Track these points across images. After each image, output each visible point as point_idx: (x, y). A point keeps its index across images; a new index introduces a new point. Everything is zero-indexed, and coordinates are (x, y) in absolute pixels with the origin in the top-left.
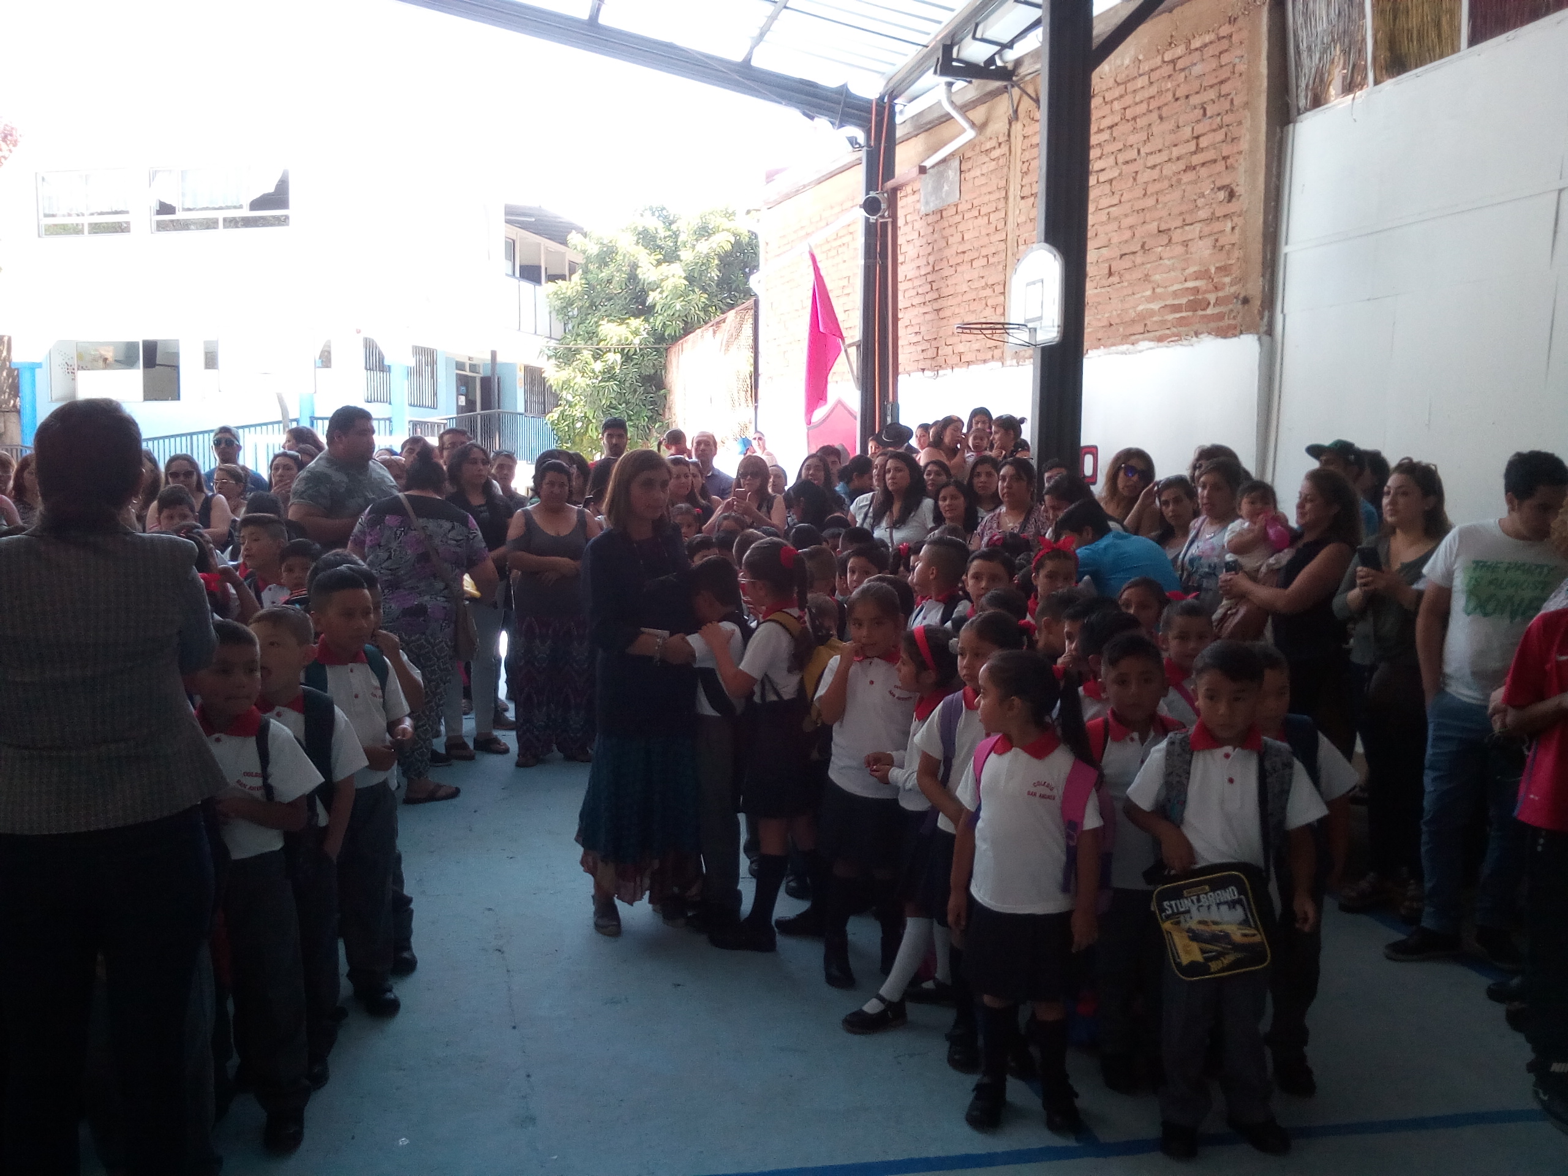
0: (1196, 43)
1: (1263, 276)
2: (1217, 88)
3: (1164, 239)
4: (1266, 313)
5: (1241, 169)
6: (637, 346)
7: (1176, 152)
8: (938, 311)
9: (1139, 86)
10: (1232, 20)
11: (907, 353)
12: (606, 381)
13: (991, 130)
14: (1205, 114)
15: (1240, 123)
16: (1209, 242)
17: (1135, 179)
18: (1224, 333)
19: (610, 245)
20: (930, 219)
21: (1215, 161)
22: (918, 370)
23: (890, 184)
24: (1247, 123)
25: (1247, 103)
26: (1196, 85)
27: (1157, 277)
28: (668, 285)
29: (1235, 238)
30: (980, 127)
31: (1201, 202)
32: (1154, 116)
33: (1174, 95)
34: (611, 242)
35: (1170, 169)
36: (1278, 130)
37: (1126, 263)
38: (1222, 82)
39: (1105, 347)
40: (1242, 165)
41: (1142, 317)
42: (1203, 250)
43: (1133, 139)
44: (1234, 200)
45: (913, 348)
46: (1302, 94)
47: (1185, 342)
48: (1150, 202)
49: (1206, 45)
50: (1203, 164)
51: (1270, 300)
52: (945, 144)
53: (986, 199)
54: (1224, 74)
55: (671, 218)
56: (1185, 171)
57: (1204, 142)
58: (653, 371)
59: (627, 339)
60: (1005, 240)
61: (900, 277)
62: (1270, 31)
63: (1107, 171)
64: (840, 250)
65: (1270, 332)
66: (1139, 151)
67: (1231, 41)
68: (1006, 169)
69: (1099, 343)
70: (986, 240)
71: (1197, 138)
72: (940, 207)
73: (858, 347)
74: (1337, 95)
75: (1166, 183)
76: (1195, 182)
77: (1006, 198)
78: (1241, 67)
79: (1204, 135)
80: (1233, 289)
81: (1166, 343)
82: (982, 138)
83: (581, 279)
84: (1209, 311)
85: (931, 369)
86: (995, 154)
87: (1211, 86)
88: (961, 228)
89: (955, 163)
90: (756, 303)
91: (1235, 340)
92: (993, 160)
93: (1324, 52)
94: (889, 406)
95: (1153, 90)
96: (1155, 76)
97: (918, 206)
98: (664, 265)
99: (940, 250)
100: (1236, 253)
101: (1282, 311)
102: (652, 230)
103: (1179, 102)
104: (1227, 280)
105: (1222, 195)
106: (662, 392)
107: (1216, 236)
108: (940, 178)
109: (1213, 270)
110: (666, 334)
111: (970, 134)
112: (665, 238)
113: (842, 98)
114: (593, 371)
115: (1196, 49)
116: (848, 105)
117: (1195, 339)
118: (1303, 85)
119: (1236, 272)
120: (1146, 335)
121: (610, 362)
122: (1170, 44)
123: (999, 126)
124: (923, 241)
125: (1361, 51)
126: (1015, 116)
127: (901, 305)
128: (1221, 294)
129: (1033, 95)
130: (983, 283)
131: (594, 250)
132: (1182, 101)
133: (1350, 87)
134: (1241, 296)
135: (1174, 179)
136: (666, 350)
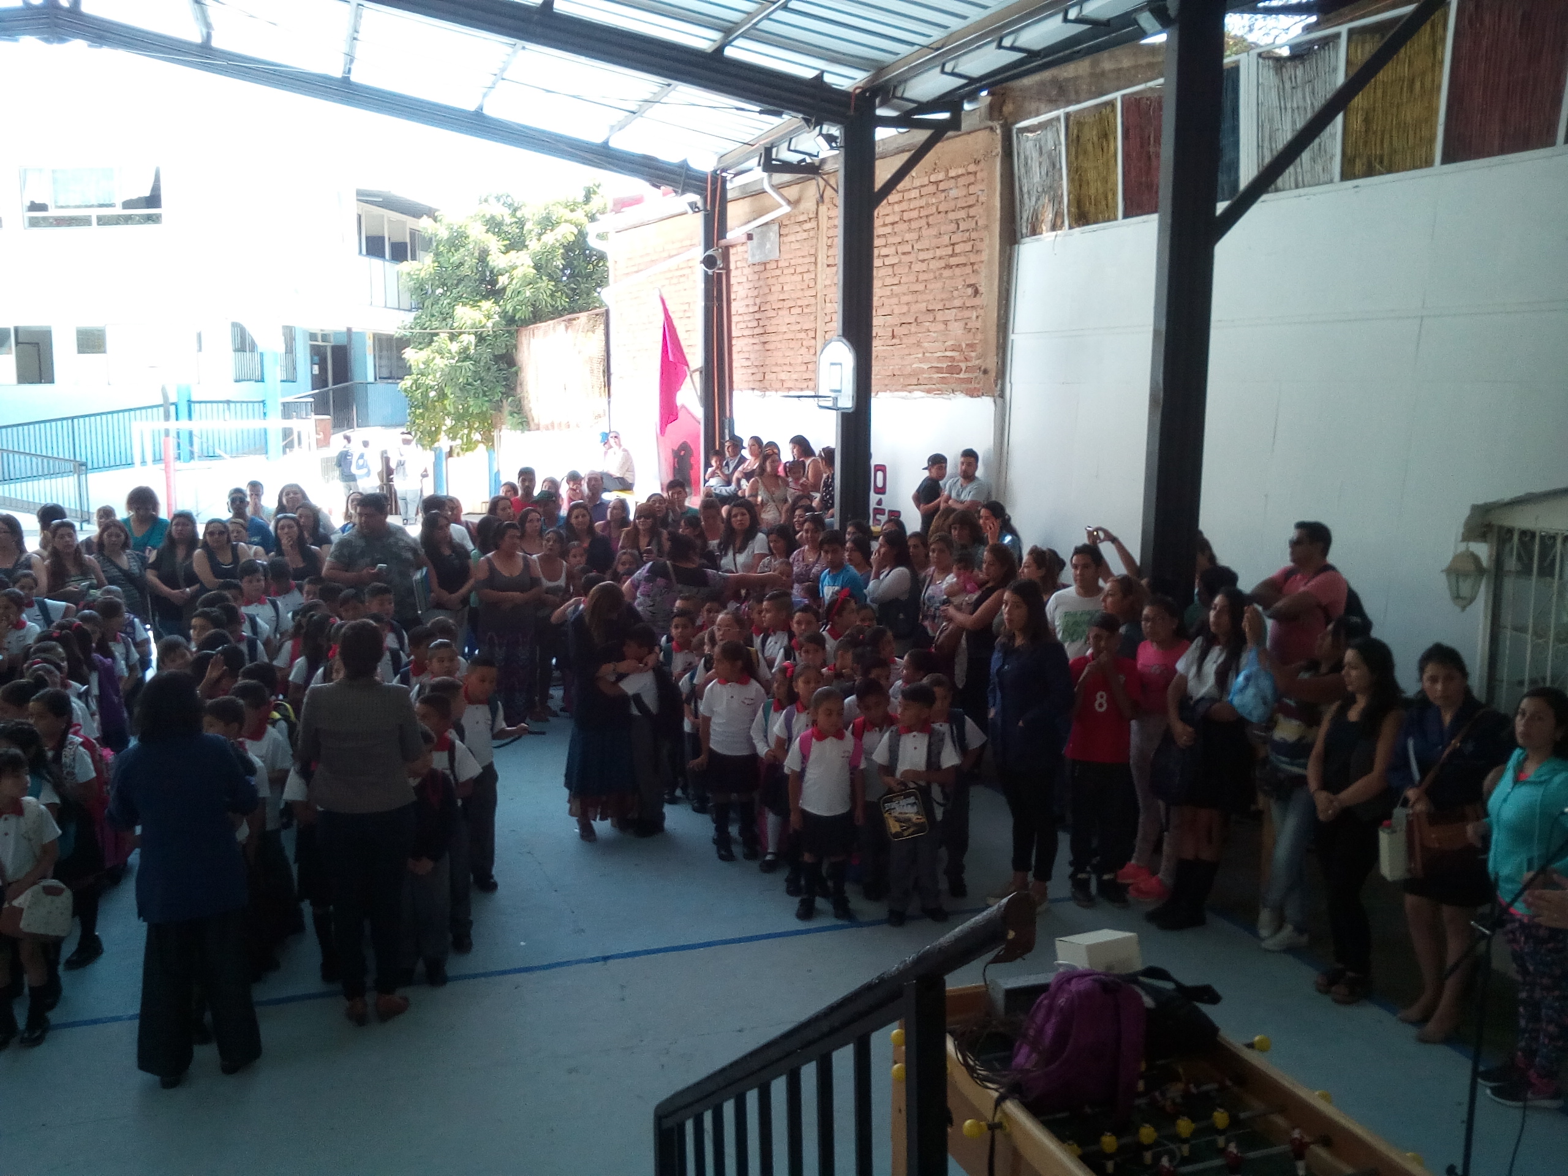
0: (952, 173)
1: (997, 355)
2: (966, 209)
3: (930, 317)
4: (999, 382)
5: (983, 274)
6: (490, 329)
7: (939, 253)
8: (765, 343)
9: (913, 196)
10: (977, 162)
11: (740, 374)
12: (463, 361)
13: (803, 206)
14: (958, 228)
15: (982, 240)
16: (961, 324)
17: (910, 268)
18: (972, 393)
19: (460, 230)
20: (757, 268)
21: (965, 265)
22: (749, 389)
23: (723, 242)
24: (987, 241)
25: (987, 226)
26: (952, 205)
27: (926, 345)
28: (518, 273)
29: (979, 324)
30: (794, 203)
31: (956, 293)
32: (923, 222)
33: (937, 209)
34: (460, 227)
35: (934, 265)
36: (1008, 247)
37: (904, 330)
38: (970, 206)
39: (891, 391)
40: (984, 271)
41: (915, 373)
42: (957, 328)
43: (908, 237)
44: (978, 295)
45: (744, 371)
46: (1024, 224)
47: (945, 396)
48: (921, 287)
49: (959, 176)
50: (958, 265)
51: (1002, 372)
52: (768, 213)
53: (800, 261)
54: (971, 200)
55: (516, 205)
56: (945, 268)
57: (958, 249)
58: (505, 351)
59: (480, 322)
60: (815, 296)
61: (733, 312)
62: (1002, 176)
63: (890, 257)
64: (682, 279)
65: (1002, 395)
66: (913, 247)
67: (975, 177)
68: (815, 241)
69: (886, 388)
70: (800, 294)
71: (953, 244)
72: (764, 260)
73: (701, 372)
74: (1047, 231)
75: (931, 276)
76: (951, 278)
77: (816, 263)
78: (982, 199)
79: (958, 243)
80: (977, 362)
81: (932, 395)
82: (796, 211)
83: (434, 262)
84: (962, 376)
85: (760, 389)
86: (807, 226)
87: (963, 208)
88: (781, 280)
89: (776, 227)
90: (607, 312)
91: (978, 399)
92: (805, 231)
93: (1038, 199)
94: (727, 421)
95: (923, 202)
96: (924, 191)
97: (746, 256)
98: (513, 253)
99: (765, 294)
100: (979, 336)
101: (1010, 382)
102: (499, 218)
103: (940, 215)
104: (973, 354)
105: (970, 291)
106: (514, 369)
107: (966, 321)
108: (764, 236)
109: (964, 346)
110: (517, 318)
111: (786, 209)
112: (511, 224)
113: (684, 171)
114: (450, 352)
115: (952, 178)
116: (688, 177)
117: (952, 395)
118: (1025, 217)
119: (979, 349)
120: (919, 387)
121: (465, 344)
122: (935, 169)
123: (809, 204)
124: (751, 285)
125: (1061, 202)
126: (821, 199)
127: (734, 334)
128: (969, 364)
129: (835, 187)
130: (798, 327)
131: (444, 234)
132: (943, 215)
133: (1054, 228)
134: (982, 368)
135: (937, 274)
136: (517, 331)
